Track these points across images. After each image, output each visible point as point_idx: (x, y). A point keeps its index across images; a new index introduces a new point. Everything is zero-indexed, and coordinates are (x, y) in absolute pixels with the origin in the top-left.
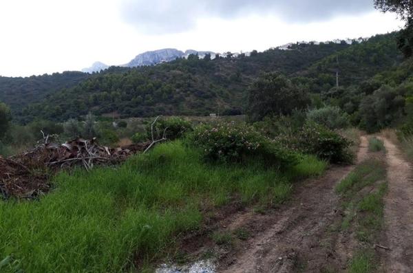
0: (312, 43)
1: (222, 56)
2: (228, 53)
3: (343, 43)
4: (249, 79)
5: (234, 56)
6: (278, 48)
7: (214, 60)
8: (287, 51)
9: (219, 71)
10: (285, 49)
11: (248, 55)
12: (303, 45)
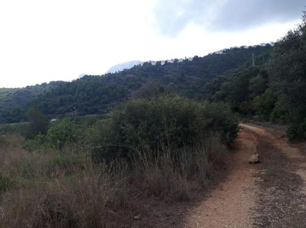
0: (242, 47)
1: (170, 62)
2: (175, 59)
3: (268, 45)
4: (192, 78)
5: (179, 61)
6: (214, 53)
7: (163, 65)
8: (222, 54)
9: (167, 74)
10: (220, 53)
11: (191, 60)
12: (235, 49)
